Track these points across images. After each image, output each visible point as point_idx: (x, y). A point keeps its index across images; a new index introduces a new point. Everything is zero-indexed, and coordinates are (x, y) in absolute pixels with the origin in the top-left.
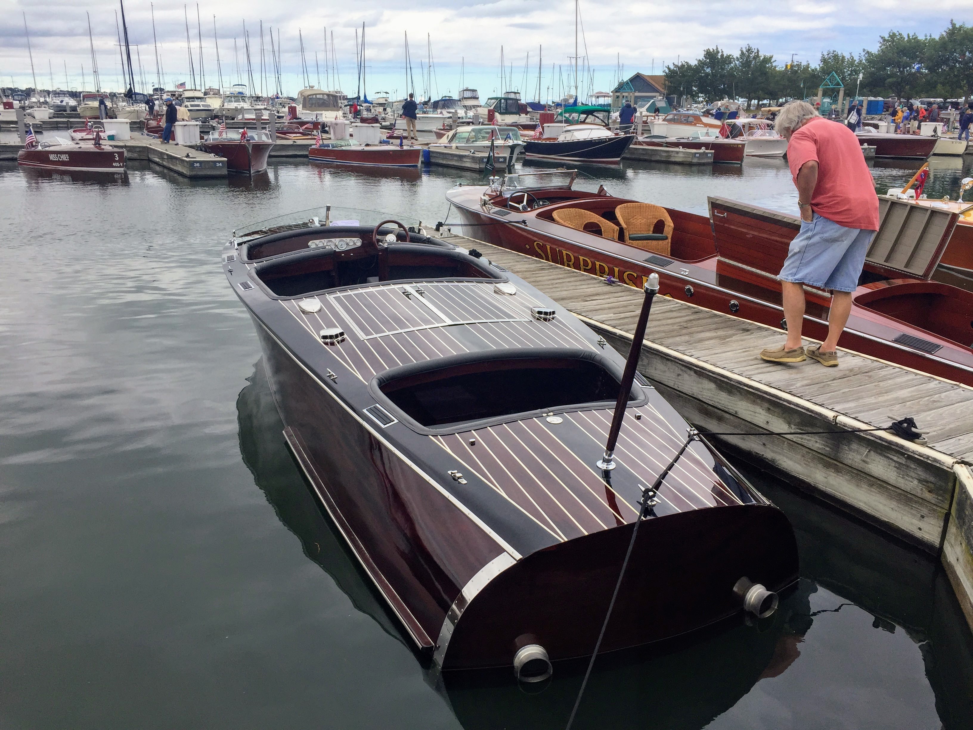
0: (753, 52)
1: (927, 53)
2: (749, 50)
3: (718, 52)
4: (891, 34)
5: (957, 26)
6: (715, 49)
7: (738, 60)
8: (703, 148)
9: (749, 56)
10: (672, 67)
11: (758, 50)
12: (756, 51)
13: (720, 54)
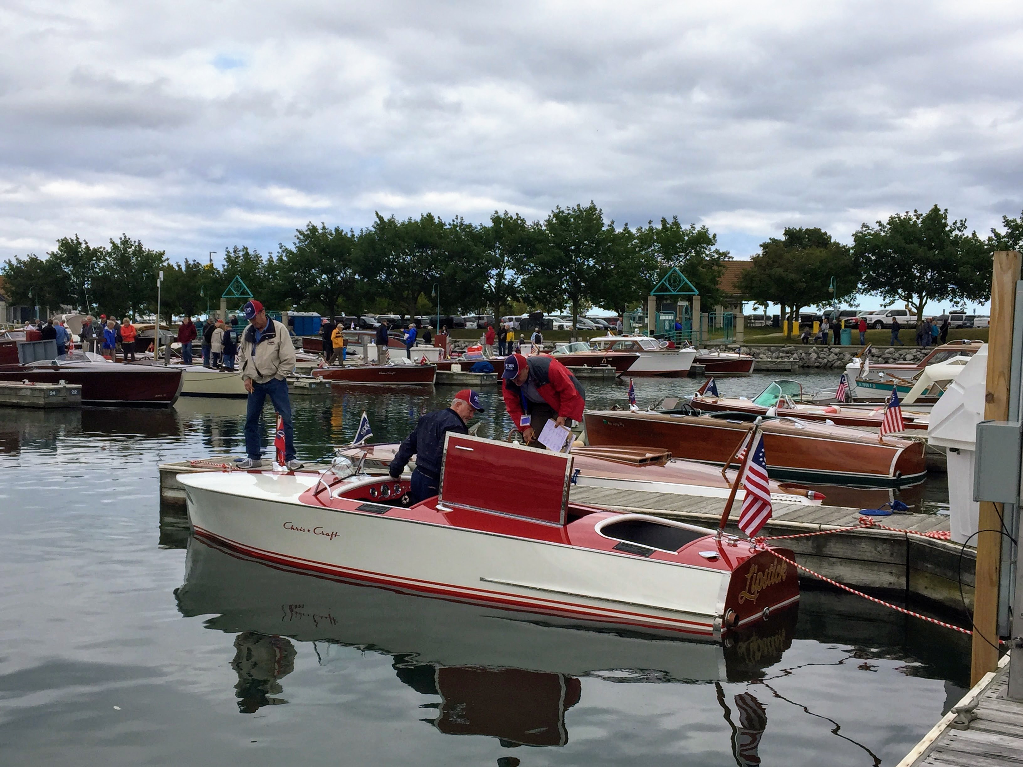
0: (132, 245)
1: (355, 253)
2: (126, 242)
3: (80, 244)
4: (310, 227)
5: (386, 220)
6: (74, 238)
7: (110, 256)
8: (62, 382)
9: (125, 250)
10: (14, 262)
11: (140, 243)
12: (137, 244)
13: (84, 246)
